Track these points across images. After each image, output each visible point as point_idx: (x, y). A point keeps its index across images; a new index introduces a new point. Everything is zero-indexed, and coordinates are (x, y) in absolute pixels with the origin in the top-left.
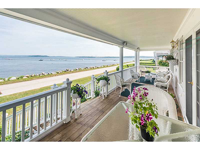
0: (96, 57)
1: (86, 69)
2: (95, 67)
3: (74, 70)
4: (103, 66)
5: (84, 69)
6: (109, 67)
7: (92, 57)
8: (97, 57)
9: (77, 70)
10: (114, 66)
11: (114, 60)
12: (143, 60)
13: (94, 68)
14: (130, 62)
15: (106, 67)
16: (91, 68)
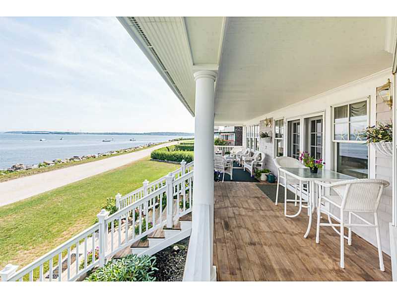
0: (81, 133)
1: (75, 160)
2: (97, 155)
3: (40, 166)
4: (115, 153)
5: (69, 161)
6: (129, 152)
7: (68, 133)
8: (85, 133)
9: (49, 164)
10: (138, 150)
11: (131, 140)
12: (184, 139)
13: (95, 157)
14: (164, 143)
15: (122, 154)
16: (88, 158)
